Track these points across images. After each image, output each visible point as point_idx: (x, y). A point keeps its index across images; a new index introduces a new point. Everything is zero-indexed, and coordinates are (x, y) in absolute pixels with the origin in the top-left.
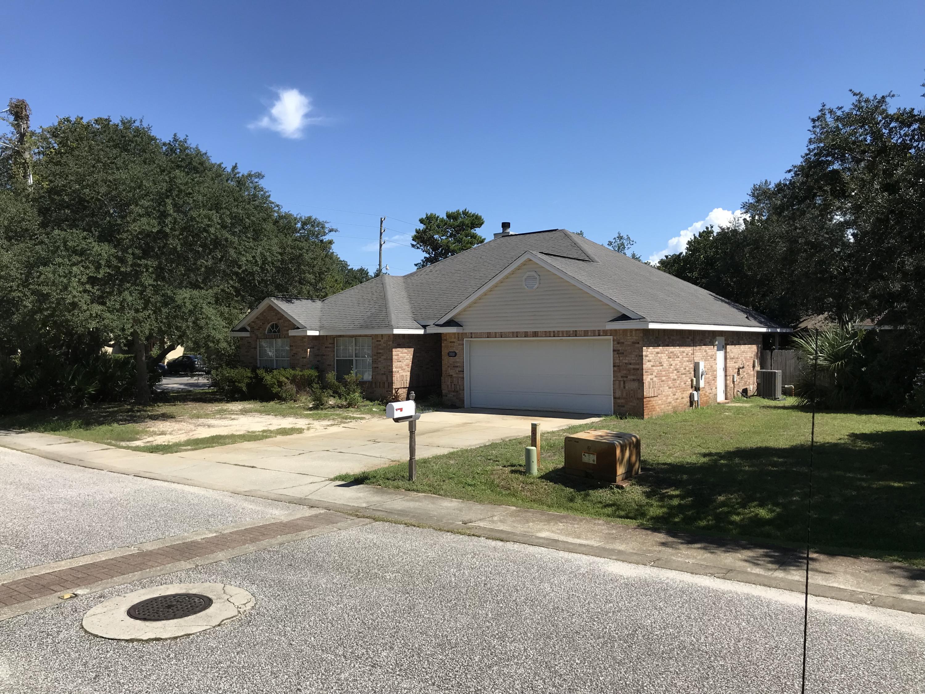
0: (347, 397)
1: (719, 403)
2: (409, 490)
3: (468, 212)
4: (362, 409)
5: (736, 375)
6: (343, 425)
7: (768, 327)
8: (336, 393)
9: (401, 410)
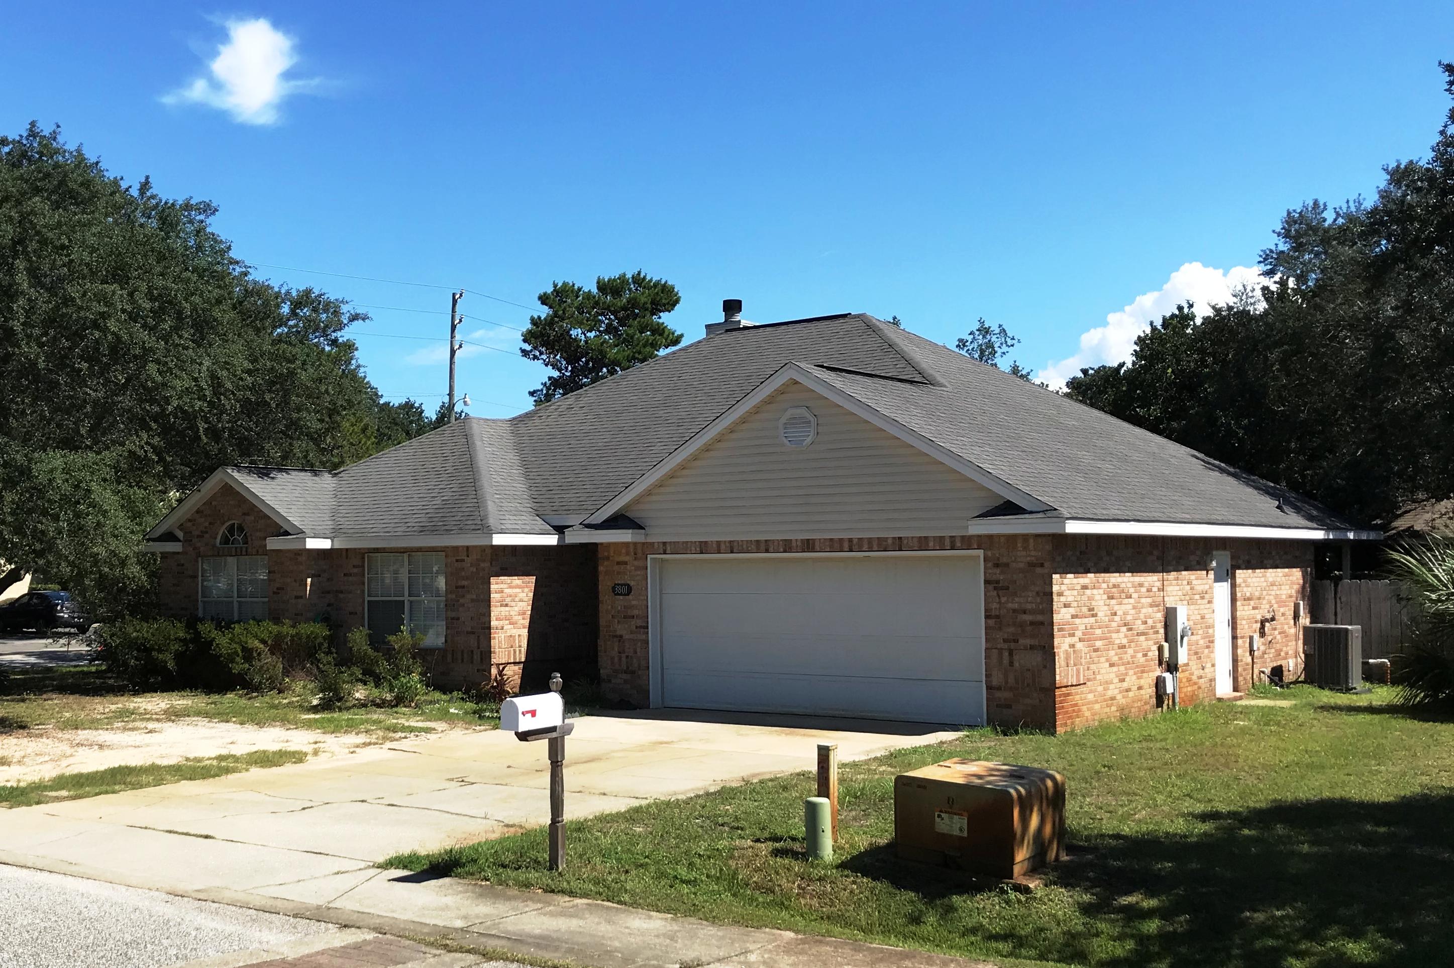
0: (395, 683)
1: (1220, 700)
2: (553, 891)
3: (645, 278)
4: (427, 709)
5: (1256, 636)
6: (389, 744)
7: (1328, 529)
8: (372, 676)
9: (533, 713)
